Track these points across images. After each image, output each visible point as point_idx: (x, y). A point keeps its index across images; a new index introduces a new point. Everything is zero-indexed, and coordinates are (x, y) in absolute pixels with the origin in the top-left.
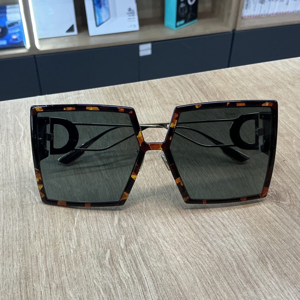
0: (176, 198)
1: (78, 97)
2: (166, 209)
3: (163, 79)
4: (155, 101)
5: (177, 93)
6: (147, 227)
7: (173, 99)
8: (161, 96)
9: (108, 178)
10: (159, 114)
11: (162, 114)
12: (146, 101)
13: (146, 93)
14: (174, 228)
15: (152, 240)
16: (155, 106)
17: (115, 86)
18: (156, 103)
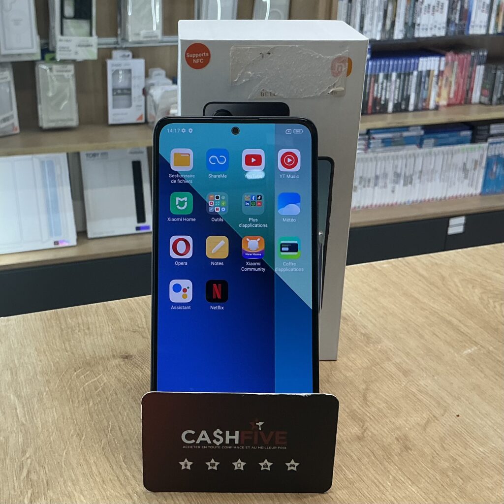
0: (107, 444)
1: (6, 325)
2: (91, 457)
3: (124, 300)
4: (108, 328)
5: (139, 317)
6: (62, 479)
7: (131, 325)
8: (117, 321)
9: (25, 422)
10: (109, 343)
11: (112, 343)
12: (96, 327)
13: (98, 318)
14: (98, 480)
15: (66, 495)
16: (106, 334)
17: (58, 310)
18: (109, 330)
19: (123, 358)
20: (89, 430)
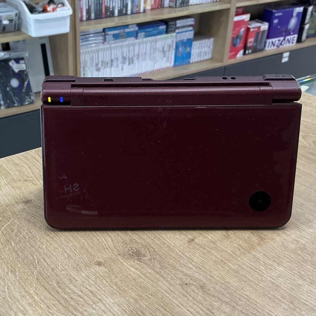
19: (25, 203)
20: (19, 266)
